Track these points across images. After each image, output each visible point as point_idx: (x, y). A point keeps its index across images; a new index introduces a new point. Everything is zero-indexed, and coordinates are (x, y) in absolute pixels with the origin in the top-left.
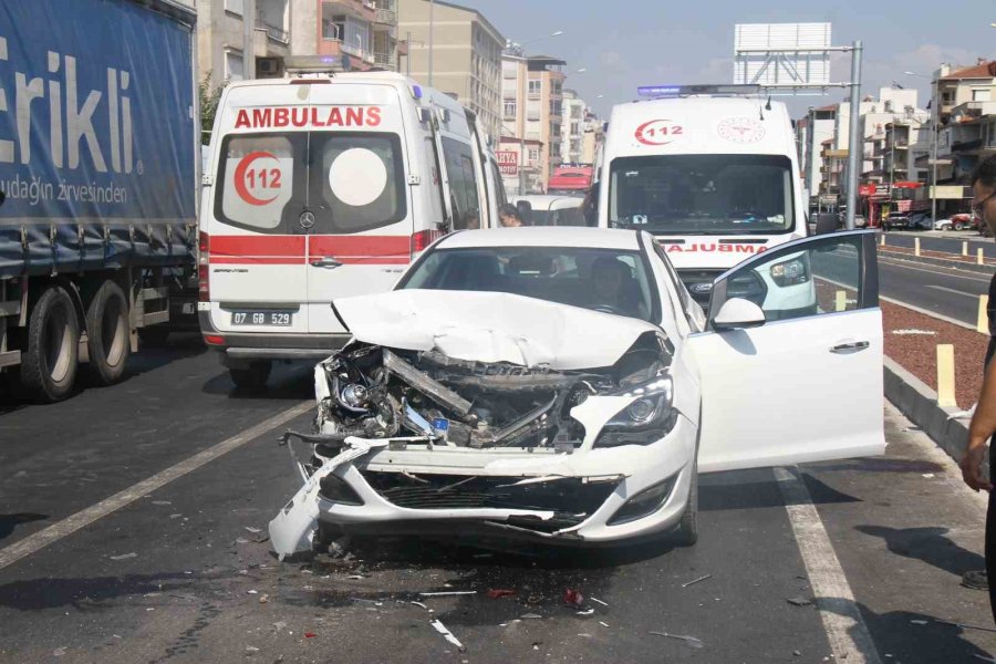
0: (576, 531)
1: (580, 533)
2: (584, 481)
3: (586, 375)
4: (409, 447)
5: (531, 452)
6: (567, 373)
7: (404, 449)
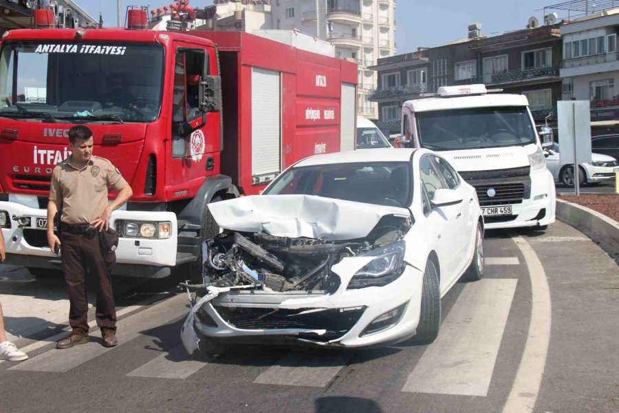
0: (339, 341)
1: (342, 343)
2: (341, 311)
3: (349, 243)
4: (241, 292)
5: (310, 293)
6: (337, 242)
7: (239, 293)
